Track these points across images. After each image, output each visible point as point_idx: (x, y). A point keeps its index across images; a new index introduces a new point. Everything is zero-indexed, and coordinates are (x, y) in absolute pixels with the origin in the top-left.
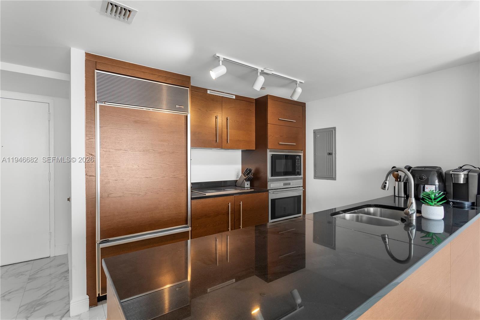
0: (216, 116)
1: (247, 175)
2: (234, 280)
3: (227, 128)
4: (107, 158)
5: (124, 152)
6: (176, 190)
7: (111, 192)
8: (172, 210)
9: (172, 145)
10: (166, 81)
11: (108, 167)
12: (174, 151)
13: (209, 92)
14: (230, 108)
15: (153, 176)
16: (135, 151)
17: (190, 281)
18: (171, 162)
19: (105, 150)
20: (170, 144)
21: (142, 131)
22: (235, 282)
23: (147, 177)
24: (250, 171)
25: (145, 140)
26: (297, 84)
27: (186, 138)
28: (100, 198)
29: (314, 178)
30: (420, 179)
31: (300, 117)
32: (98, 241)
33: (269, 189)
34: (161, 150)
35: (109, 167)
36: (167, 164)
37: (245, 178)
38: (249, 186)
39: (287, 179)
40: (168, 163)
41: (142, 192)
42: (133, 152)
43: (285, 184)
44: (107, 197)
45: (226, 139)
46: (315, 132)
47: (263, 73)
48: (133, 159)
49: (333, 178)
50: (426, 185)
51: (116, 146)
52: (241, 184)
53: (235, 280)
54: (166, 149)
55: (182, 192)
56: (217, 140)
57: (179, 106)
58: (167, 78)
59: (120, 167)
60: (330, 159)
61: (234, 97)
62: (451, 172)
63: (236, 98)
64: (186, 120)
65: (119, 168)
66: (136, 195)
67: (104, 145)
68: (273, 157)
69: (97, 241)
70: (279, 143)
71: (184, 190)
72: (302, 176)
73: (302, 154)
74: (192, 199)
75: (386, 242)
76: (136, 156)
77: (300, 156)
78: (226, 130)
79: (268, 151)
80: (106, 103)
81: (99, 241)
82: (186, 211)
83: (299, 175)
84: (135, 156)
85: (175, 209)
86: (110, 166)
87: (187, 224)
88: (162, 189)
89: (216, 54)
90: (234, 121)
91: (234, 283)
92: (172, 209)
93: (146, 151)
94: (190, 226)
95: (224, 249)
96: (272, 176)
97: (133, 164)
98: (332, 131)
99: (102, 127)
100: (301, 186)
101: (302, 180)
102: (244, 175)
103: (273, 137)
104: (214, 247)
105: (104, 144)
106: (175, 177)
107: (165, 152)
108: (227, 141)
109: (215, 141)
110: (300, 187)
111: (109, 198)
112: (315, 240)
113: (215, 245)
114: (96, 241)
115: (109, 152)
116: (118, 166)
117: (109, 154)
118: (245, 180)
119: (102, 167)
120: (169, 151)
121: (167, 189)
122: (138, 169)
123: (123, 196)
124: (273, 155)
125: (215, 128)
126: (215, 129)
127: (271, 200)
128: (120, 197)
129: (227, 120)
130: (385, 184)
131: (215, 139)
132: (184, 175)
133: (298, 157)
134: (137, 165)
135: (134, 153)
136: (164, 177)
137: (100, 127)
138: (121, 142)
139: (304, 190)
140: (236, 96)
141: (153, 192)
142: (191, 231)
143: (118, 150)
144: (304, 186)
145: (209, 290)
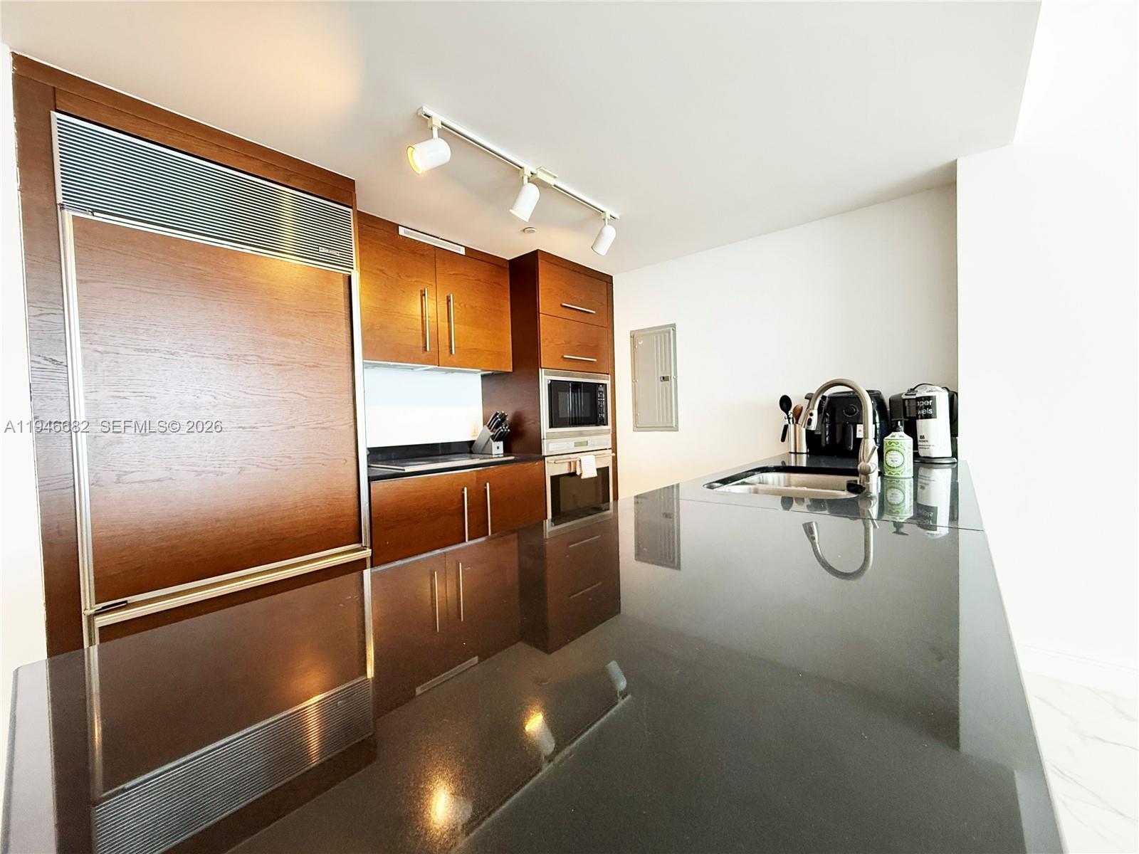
0: (421, 291)
1: (497, 427)
2: (476, 659)
3: (449, 321)
4: (109, 371)
5: (167, 356)
6: (327, 459)
7: (128, 469)
8: (318, 509)
9: (312, 347)
10: (288, 181)
11: (113, 397)
12: (317, 361)
13: (402, 231)
14: (454, 274)
15: (262, 425)
16: (203, 357)
17: (372, 678)
18: (312, 388)
19: (100, 348)
20: (308, 344)
21: (223, 303)
22: (479, 663)
23: (243, 425)
24: (503, 418)
25: (231, 328)
26: (604, 219)
27: (349, 332)
28: (91, 484)
29: (634, 431)
30: (847, 413)
31: (602, 304)
32: (88, 607)
33: (545, 454)
34: (281, 358)
35: (119, 397)
36: (298, 394)
37: (492, 434)
38: (501, 450)
39: (581, 434)
40: (302, 393)
41: (230, 466)
42: (195, 358)
43: (577, 445)
44: (116, 483)
45: (448, 344)
46: (633, 336)
47: (534, 180)
48: (197, 379)
49: (672, 427)
50: (858, 425)
51: (137, 339)
52: (485, 447)
53: (479, 660)
54: (294, 356)
55: (344, 464)
56: (426, 347)
57: (327, 251)
58: (290, 173)
59: (155, 398)
60: (666, 388)
61: (462, 251)
62: (904, 397)
63: (467, 255)
64: (347, 286)
65: (153, 400)
66: (211, 475)
67: (95, 334)
68: (553, 386)
69: (85, 609)
70: (563, 357)
71: (349, 459)
72: (609, 427)
73: (608, 382)
74: (370, 479)
75: (814, 538)
76: (207, 371)
77: (604, 385)
78: (447, 323)
79: (542, 372)
80: (95, 214)
81: (91, 608)
82: (357, 510)
83: (604, 425)
84: (202, 368)
85: (328, 506)
86: (121, 394)
87: (360, 541)
88: (289, 457)
89: (422, 108)
90: (465, 305)
91: (476, 664)
92: (318, 506)
93: (236, 357)
94: (368, 545)
95: (451, 592)
96: (551, 426)
97: (199, 392)
98: (669, 333)
99: (86, 282)
100: (608, 448)
101: (609, 436)
102: (490, 428)
103: (550, 342)
104: (428, 590)
105: (96, 331)
106: (323, 428)
107: (293, 362)
108: (451, 350)
109: (421, 349)
110: (606, 449)
111: (120, 485)
112: (639, 555)
113: (429, 585)
114: (83, 608)
115: (116, 355)
116: (149, 395)
117: (117, 362)
118: (493, 439)
119: (92, 396)
120: (305, 362)
121: (304, 458)
122: (214, 406)
123: (170, 479)
124: (551, 381)
125: (420, 318)
126: (421, 321)
127: (552, 477)
128: (158, 480)
129: (449, 301)
130: (809, 417)
131: (421, 344)
132: (348, 422)
133: (601, 389)
134: (210, 393)
135: (197, 363)
136: (294, 427)
137: (79, 281)
138: (155, 328)
139: (614, 454)
140: (467, 249)
141: (261, 464)
142: (372, 557)
143: (147, 351)
144: (614, 449)
145: (418, 691)
